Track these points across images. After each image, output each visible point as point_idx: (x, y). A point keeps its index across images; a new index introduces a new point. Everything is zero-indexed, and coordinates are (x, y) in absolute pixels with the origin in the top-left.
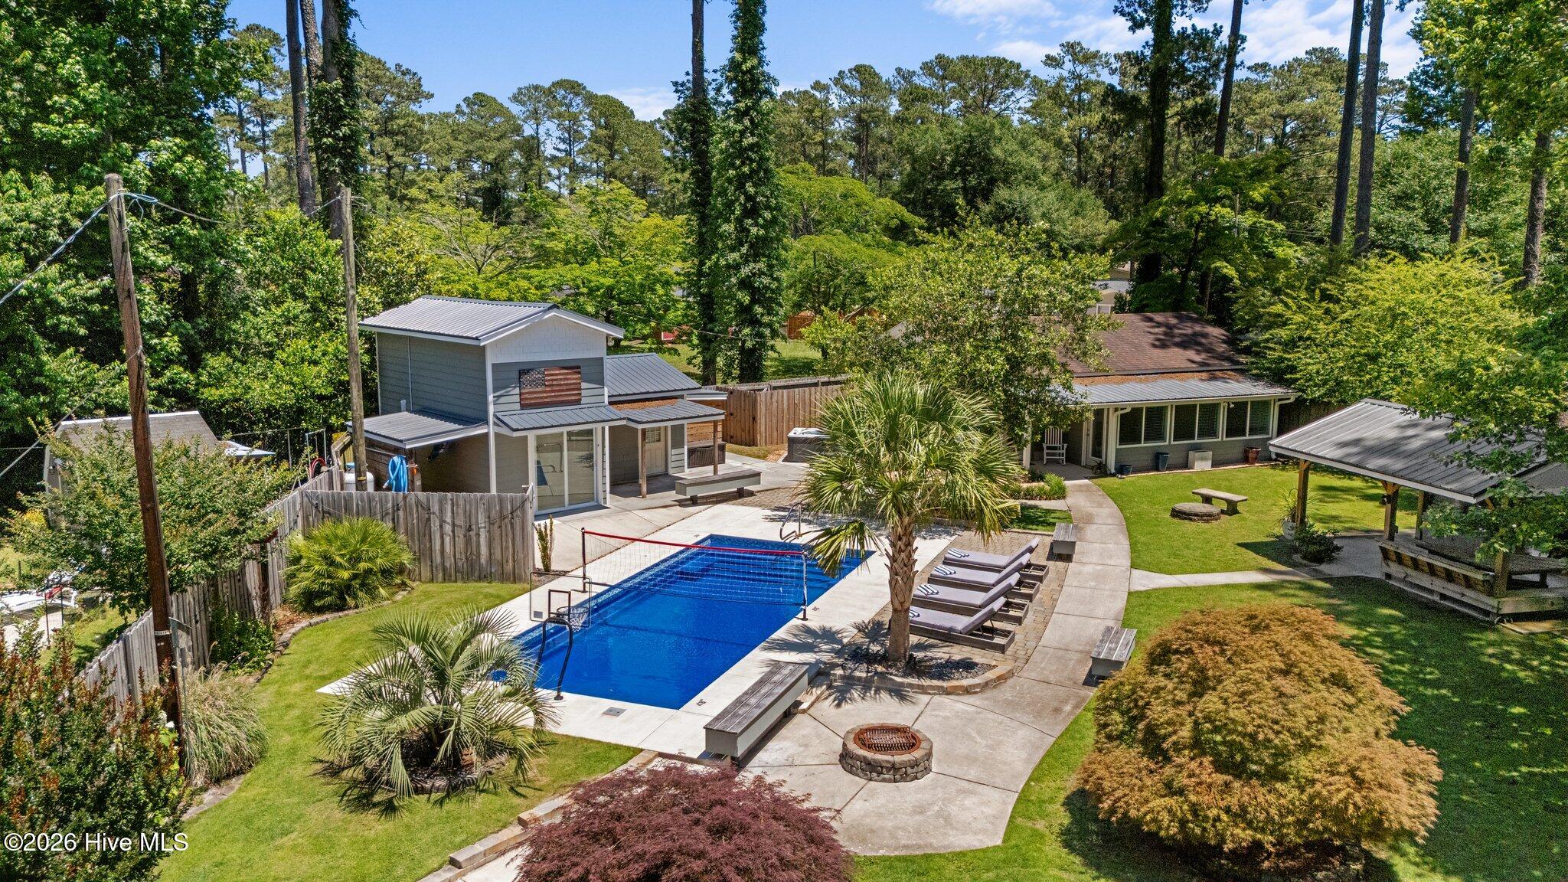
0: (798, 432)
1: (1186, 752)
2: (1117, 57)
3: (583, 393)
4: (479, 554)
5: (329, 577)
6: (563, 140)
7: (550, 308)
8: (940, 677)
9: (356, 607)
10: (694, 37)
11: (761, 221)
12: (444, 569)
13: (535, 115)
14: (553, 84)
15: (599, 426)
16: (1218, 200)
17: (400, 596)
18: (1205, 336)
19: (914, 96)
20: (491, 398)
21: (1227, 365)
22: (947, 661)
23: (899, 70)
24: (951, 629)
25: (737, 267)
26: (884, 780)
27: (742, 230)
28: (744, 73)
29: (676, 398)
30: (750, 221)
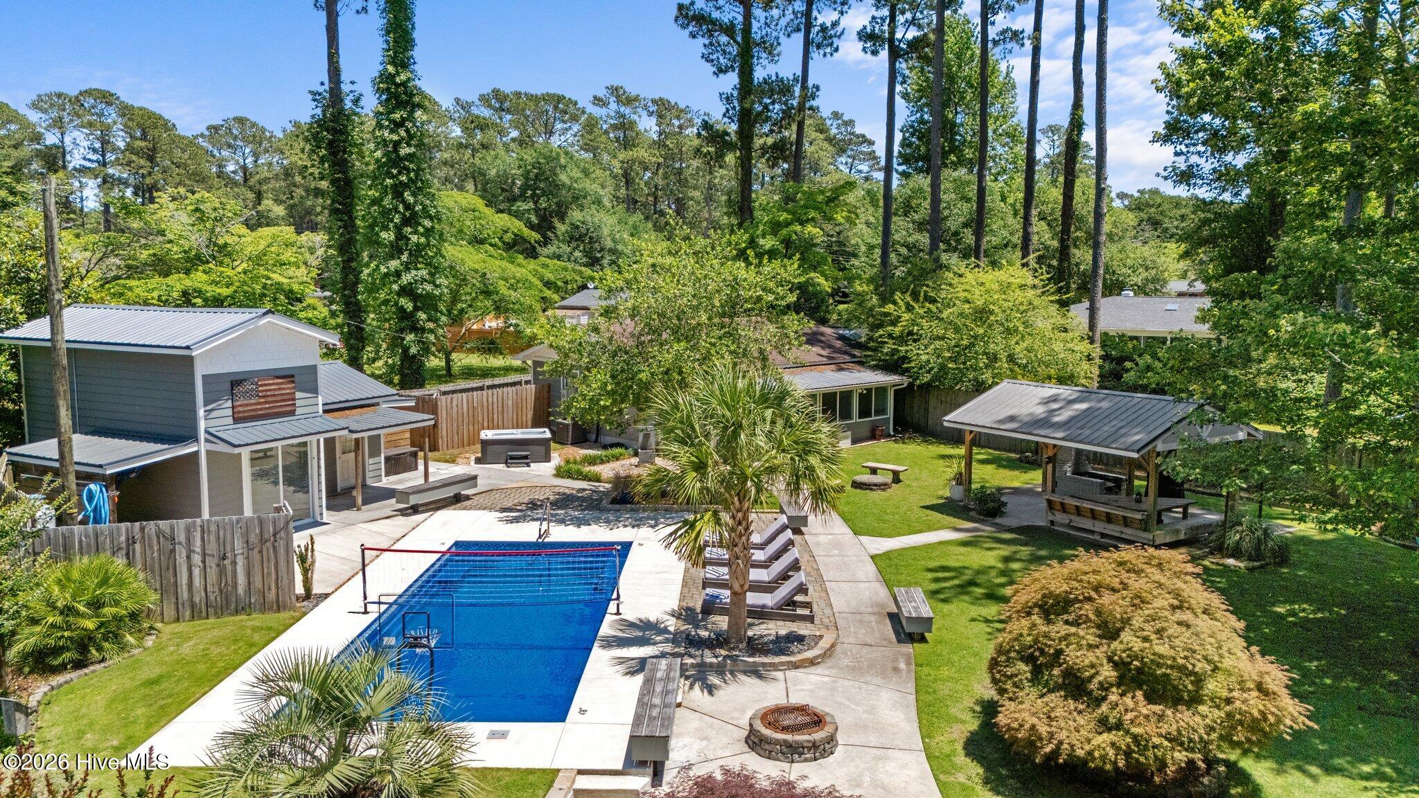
0: (487, 434)
1: (1114, 689)
2: (654, 102)
3: (298, 403)
4: (235, 585)
5: (69, 628)
6: (95, 151)
7: (265, 314)
8: (782, 652)
9: (103, 660)
10: (330, 47)
11: (421, 229)
12: (193, 606)
13: (58, 124)
14: (81, 93)
15: (314, 438)
16: (808, 221)
17: (150, 641)
18: (822, 334)
19: (474, 124)
20: (201, 413)
21: (847, 358)
22: (777, 636)
23: (457, 100)
24: (764, 606)
25: (398, 274)
26: (806, 760)
27: (400, 236)
28: (397, 85)
29: (373, 405)
30: (409, 230)
